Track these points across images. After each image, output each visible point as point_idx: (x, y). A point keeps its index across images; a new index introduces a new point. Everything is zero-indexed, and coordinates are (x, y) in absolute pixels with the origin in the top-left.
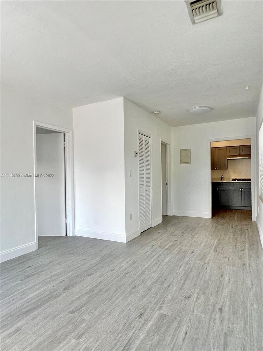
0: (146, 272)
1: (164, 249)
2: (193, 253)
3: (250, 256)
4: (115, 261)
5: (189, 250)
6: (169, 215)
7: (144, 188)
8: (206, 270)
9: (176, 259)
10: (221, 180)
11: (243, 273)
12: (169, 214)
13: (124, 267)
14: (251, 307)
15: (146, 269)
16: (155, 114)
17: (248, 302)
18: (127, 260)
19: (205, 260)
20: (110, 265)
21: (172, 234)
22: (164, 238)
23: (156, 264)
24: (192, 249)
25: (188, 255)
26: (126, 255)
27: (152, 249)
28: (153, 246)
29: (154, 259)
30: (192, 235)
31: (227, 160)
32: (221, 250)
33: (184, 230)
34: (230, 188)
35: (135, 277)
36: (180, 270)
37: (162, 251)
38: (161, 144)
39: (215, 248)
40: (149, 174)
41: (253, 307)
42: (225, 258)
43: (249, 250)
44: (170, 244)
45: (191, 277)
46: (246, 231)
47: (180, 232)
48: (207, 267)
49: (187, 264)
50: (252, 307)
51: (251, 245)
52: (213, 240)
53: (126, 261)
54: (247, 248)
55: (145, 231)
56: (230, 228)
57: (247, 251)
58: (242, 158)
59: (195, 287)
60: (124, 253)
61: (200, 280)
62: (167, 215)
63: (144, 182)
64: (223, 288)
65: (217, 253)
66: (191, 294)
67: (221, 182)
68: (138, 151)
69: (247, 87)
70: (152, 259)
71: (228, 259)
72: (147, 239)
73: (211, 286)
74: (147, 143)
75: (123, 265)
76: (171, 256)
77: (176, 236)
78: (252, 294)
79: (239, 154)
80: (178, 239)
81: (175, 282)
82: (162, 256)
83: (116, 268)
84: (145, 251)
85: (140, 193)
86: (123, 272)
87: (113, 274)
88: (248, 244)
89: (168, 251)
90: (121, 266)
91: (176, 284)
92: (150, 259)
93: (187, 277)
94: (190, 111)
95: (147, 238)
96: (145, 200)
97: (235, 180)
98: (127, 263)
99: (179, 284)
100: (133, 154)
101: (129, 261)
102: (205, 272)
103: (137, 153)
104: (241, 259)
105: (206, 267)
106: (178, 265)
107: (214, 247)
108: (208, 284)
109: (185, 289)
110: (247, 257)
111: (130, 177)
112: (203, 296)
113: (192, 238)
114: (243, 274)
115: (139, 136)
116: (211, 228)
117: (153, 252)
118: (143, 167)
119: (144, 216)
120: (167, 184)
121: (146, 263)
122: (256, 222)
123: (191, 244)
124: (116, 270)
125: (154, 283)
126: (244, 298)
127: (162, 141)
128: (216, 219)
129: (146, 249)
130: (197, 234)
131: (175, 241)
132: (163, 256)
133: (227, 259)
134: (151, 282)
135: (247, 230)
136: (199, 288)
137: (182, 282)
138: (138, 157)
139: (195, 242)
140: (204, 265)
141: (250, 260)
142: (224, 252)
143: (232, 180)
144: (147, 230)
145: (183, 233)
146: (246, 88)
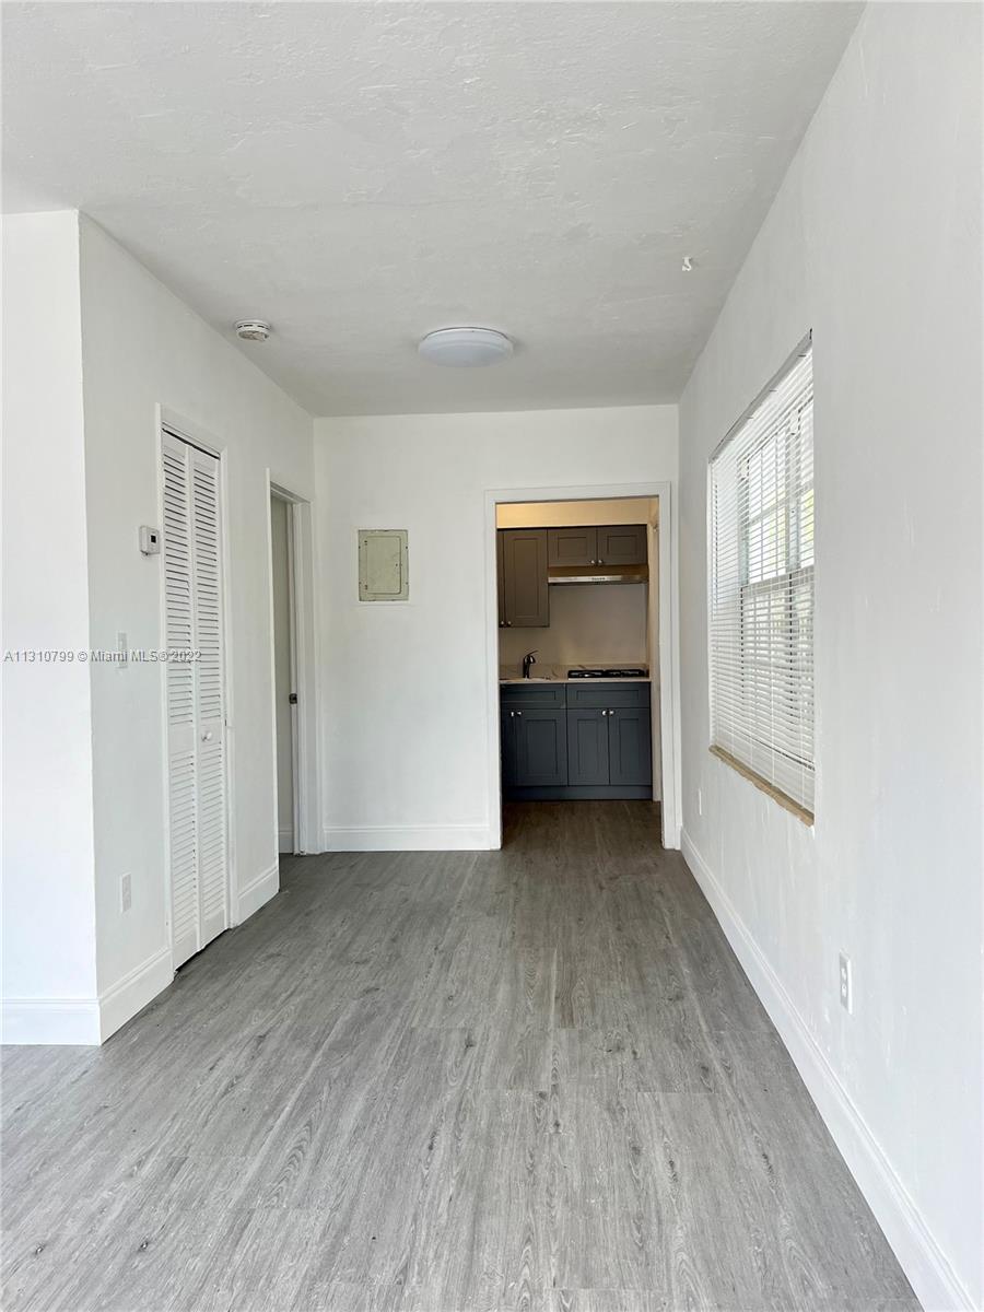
0: (251, 1212)
1: (325, 1046)
2: (471, 1050)
3: (716, 1024)
4: (47, 1182)
5: (449, 1031)
6: (307, 851)
7: (193, 725)
8: (557, 1132)
9: (401, 1100)
10: (526, 673)
11: (717, 1116)
12: (306, 846)
13: (117, 1208)
14: (806, 1294)
15: (249, 1197)
16: (243, 335)
17: (787, 1269)
18: (127, 1159)
19: (539, 1077)
20: (21, 1215)
21: (341, 957)
22: (309, 981)
23: (300, 1148)
24: (461, 1024)
25: (449, 1063)
26: (114, 1125)
27: (260, 1063)
28: (262, 1038)
29: (285, 1124)
30: (440, 948)
31: (550, 584)
32: (587, 1011)
33: (395, 924)
34: (564, 707)
35: (198, 1264)
36: (436, 1163)
37: (314, 1064)
38: (272, 497)
39: (560, 1000)
40: (215, 651)
41: (816, 1296)
42: (619, 1048)
43: (697, 988)
44: (345, 1017)
45: (498, 1191)
46: (658, 898)
47: (380, 941)
48: (555, 1113)
49: (461, 1118)
50: (811, 1294)
51: (700, 964)
52: (541, 964)
53: (122, 1168)
54: (688, 982)
55: (198, 954)
56: (593, 895)
57: (692, 996)
58: (606, 578)
59: (535, 1249)
60: (98, 1111)
61: (545, 1200)
62: (296, 852)
63: (193, 696)
64: (660, 1222)
65: (578, 1027)
66: (527, 1295)
67: (526, 681)
68: (159, 524)
69: (687, 262)
70: (270, 1121)
71: (635, 1053)
72: (219, 1001)
73: (604, 1221)
74: (204, 486)
75: (105, 1194)
76: (368, 1087)
77: (366, 962)
78: (784, 1222)
79: (597, 562)
80: (381, 981)
81: (427, 1241)
82: (321, 1092)
83: (63, 1227)
84: (220, 1081)
85: (170, 755)
86: (114, 1247)
87: (50, 1278)
88: (686, 962)
89: (349, 1060)
90: (97, 1204)
91: (437, 1256)
92: (261, 1124)
93: (480, 1197)
94: (423, 345)
95: (216, 995)
96: (194, 789)
97: (581, 674)
98: (131, 1175)
99: (451, 1252)
100: (137, 542)
101: (140, 1164)
102: (556, 1145)
103: (153, 539)
104: (686, 1045)
105: (551, 1118)
106: (418, 1132)
107: (556, 998)
108: (589, 1213)
109: (491, 1275)
110: (704, 1028)
111: (121, 672)
112: (588, 1291)
113: (446, 964)
114: (719, 1123)
115: (164, 447)
116: (516, 903)
117: (267, 1074)
118: (186, 614)
119: (191, 877)
120: (293, 699)
121: (244, 1154)
122: (679, 851)
123: (450, 998)
124: (64, 1240)
125: (314, 1280)
126: (763, 1253)
127: (272, 484)
128: (524, 854)
129: (224, 1064)
130: (459, 939)
131: (368, 991)
132: (326, 1088)
133: (627, 1057)
134: (300, 1276)
135: (660, 892)
136: (554, 1250)
137: (465, 1230)
138: (160, 560)
139: (463, 982)
140: (540, 1104)
141: (719, 1041)
142: (604, 1022)
143: (570, 675)
144: (207, 946)
145: (394, 940)
146: (684, 269)
